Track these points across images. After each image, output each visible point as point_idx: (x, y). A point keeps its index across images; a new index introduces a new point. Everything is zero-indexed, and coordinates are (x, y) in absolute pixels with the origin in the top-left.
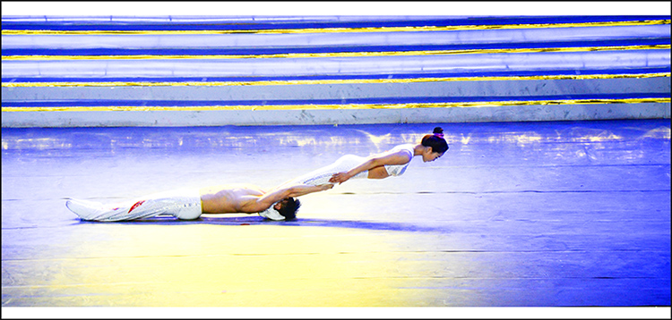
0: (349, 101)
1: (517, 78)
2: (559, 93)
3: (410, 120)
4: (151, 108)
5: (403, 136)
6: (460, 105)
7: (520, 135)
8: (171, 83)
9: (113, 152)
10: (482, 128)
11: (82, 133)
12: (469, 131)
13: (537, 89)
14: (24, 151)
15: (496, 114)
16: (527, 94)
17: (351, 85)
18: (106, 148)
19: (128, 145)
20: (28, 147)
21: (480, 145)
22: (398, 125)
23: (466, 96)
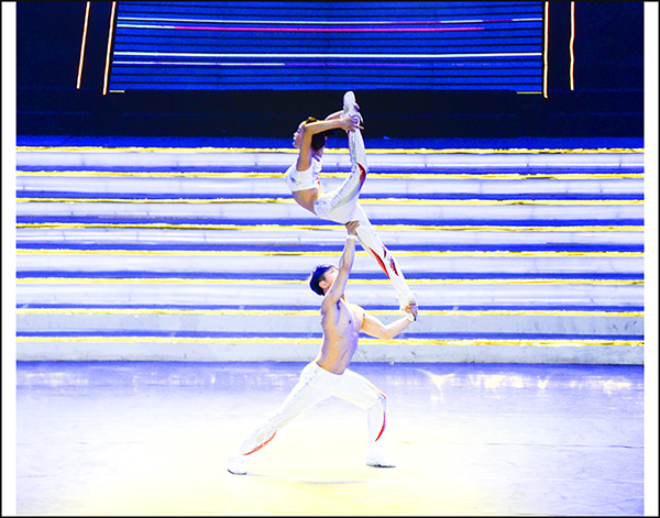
1: (604, 313)
3: (479, 359)
4: (180, 339)
5: (471, 376)
6: (537, 343)
7: (606, 380)
8: (203, 311)
9: (135, 389)
10: (563, 370)
11: (100, 367)
12: (547, 374)
13: (626, 327)
14: (36, 387)
15: (578, 355)
16: (614, 333)
18: (128, 386)
19: (153, 382)
20: (39, 382)
21: (561, 390)
22: (464, 364)
23: (544, 332)
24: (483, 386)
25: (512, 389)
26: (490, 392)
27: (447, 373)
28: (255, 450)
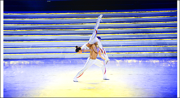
0: (111, 52)
1: (153, 46)
2: (164, 50)
3: (126, 56)
4: (63, 54)
5: (125, 60)
6: (139, 53)
7: (154, 60)
8: (68, 48)
9: (54, 64)
10: (144, 59)
11: (46, 60)
12: (141, 59)
13: (158, 49)
14: (33, 64)
15: (148, 55)
16: (155, 50)
17: (112, 48)
18: (52, 63)
19: (58, 62)
20: (34, 63)
21: (144, 63)
22: (123, 58)
23: (140, 50)
24: (127, 62)
25: (134, 62)
26: (129, 63)
27: (120, 60)
28: (79, 77)
